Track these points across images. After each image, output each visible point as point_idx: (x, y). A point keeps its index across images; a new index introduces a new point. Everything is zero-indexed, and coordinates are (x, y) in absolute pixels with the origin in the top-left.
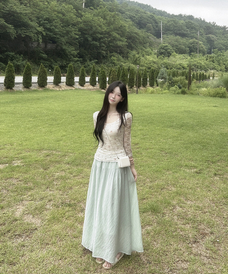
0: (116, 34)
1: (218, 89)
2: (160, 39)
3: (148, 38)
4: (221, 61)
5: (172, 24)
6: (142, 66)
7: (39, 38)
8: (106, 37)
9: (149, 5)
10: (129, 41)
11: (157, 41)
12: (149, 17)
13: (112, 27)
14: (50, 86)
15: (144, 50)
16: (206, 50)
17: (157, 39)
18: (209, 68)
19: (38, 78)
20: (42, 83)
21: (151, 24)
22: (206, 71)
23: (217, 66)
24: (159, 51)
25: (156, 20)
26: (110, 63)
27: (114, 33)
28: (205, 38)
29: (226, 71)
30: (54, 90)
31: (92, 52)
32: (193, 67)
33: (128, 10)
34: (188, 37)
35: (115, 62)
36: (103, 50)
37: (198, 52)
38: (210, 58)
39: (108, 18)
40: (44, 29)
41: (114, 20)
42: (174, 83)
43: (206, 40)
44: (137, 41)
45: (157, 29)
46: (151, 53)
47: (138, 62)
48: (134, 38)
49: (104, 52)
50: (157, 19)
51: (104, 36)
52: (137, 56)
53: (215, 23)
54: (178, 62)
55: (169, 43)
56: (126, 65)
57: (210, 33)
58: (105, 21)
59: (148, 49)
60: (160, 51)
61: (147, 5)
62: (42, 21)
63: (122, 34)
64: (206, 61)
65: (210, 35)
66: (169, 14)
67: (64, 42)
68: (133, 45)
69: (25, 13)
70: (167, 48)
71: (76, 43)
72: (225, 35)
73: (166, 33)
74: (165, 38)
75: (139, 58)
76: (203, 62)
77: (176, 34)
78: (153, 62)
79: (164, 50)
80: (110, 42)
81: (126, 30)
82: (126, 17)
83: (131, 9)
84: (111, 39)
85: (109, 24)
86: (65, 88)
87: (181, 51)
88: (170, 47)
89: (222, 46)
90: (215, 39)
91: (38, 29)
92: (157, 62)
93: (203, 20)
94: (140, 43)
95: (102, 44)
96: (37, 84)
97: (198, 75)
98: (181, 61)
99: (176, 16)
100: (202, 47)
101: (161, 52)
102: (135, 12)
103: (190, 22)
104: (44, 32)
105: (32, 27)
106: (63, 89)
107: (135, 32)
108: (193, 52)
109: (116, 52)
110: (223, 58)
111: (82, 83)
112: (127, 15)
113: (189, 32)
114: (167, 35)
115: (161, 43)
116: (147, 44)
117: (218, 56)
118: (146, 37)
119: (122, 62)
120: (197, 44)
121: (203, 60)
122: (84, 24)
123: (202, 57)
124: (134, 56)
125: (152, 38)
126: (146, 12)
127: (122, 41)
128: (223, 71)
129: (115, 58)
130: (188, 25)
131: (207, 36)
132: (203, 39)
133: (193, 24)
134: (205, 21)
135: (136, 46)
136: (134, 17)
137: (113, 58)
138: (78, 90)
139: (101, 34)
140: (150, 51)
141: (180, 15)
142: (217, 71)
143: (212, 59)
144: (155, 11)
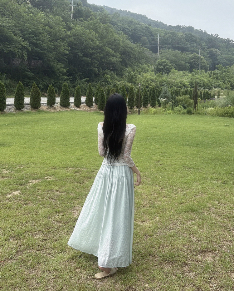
0: (109, 49)
1: (226, 108)
2: (157, 53)
3: (144, 53)
4: (226, 78)
5: (170, 36)
7: (24, 55)
8: (98, 53)
9: (143, 15)
10: (124, 56)
11: (154, 56)
12: (144, 29)
13: (105, 41)
14: (43, 107)
15: (140, 67)
16: (208, 65)
17: (153, 54)
18: (213, 86)
19: (31, 99)
20: (35, 105)
21: (146, 37)
22: (210, 89)
23: (222, 84)
24: (156, 67)
25: (151, 32)
26: (103, 82)
27: (106, 48)
28: (207, 52)
29: (232, 89)
30: (48, 112)
31: (83, 69)
33: (120, 20)
34: (187, 51)
35: (109, 80)
36: (94, 67)
37: (200, 68)
38: (214, 74)
39: (100, 31)
40: (29, 44)
41: (107, 33)
42: (178, 102)
43: (208, 54)
44: (132, 56)
45: (153, 42)
46: (147, 70)
47: (134, 80)
48: (129, 53)
49: (96, 70)
50: (153, 32)
51: (96, 51)
52: (133, 73)
53: (218, 36)
54: (178, 80)
55: (167, 58)
56: (122, 83)
57: (213, 47)
58: (97, 35)
59: (145, 66)
60: (158, 67)
61: (141, 15)
62: (27, 34)
63: (116, 49)
64: (209, 79)
65: (213, 49)
66: (166, 25)
67: (51, 58)
68: (127, 61)
69: (8, 26)
70: (165, 64)
71: (65, 59)
72: (229, 49)
73: (163, 47)
74: (163, 53)
75: (135, 75)
76: (206, 79)
77: (175, 48)
78: (151, 80)
79: (162, 66)
80: (102, 58)
81: (119, 44)
82: (118, 29)
83: (123, 20)
84: (104, 55)
85: (101, 37)
86: (60, 110)
87: (180, 68)
88: (168, 63)
89: (226, 61)
90: (218, 53)
91: (23, 44)
92: (155, 80)
93: (204, 32)
94: (136, 59)
95: (94, 60)
96: (30, 105)
97: (202, 94)
98: (182, 79)
99: (174, 27)
100: (204, 63)
101: (159, 69)
102: (128, 23)
103: (190, 34)
104: (29, 47)
105: (16, 42)
106: (58, 111)
107: (130, 46)
108: (194, 68)
109: (109, 69)
110: (228, 75)
111: (78, 103)
112: (119, 27)
113: (189, 46)
114: (165, 50)
115: (158, 59)
116: (143, 60)
117: (223, 73)
118: (141, 52)
119: (116, 80)
120: (199, 59)
121: (206, 77)
122: (73, 38)
123: (205, 74)
124: (129, 73)
125: (148, 53)
126: (140, 23)
127: (116, 57)
128: (228, 89)
129: (108, 76)
130: (188, 38)
131: (209, 50)
132: (205, 53)
133: (194, 37)
134: (206, 33)
135: (131, 62)
136: (127, 29)
137: (106, 76)
138: (74, 111)
139: (92, 49)
140: (147, 68)
141: (179, 27)
142: (222, 89)
143: (215, 76)
144: (151, 22)
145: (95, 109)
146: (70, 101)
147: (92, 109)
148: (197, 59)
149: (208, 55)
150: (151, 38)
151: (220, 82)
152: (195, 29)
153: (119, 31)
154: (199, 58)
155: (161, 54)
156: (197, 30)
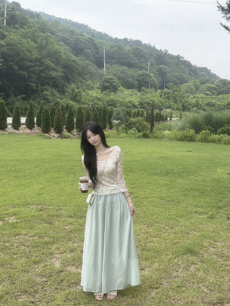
0: (49, 61)
1: (185, 132)
2: (103, 69)
3: (88, 67)
4: (178, 98)
5: (116, 50)
6: (83, 103)
8: (37, 66)
9: (86, 25)
10: (66, 71)
11: (99, 72)
12: (87, 41)
13: (44, 52)
15: (84, 83)
16: (158, 84)
17: (98, 69)
18: (164, 106)
21: (89, 50)
23: (173, 105)
24: (102, 84)
25: (96, 45)
26: (41, 99)
27: (46, 60)
28: (156, 69)
29: (183, 110)
31: (18, 84)
32: (145, 105)
33: (60, 30)
34: (136, 68)
35: (49, 97)
36: (32, 82)
37: (149, 87)
38: (165, 93)
39: (39, 41)
41: (47, 43)
42: (131, 125)
43: (157, 71)
44: (75, 71)
45: (97, 56)
46: (93, 87)
47: (78, 98)
48: (71, 67)
49: (34, 85)
51: (35, 64)
52: (77, 90)
53: (167, 51)
54: (127, 100)
55: (113, 74)
56: (64, 101)
57: (162, 63)
58: (36, 45)
60: (104, 84)
61: (83, 25)
63: (57, 62)
64: (160, 99)
65: (162, 66)
66: (111, 38)
68: (70, 77)
70: (112, 81)
72: (179, 66)
73: (109, 62)
74: (109, 69)
75: (79, 93)
76: (157, 98)
77: (122, 64)
78: (97, 98)
79: (109, 83)
80: (41, 71)
81: (61, 57)
82: (58, 39)
83: (64, 29)
84: (43, 69)
85: (40, 48)
87: (128, 86)
88: (115, 80)
89: (176, 80)
90: (168, 70)
92: (102, 99)
93: (152, 46)
94: (79, 74)
95: (31, 74)
97: (155, 115)
98: (131, 98)
99: (120, 40)
100: (153, 81)
101: (105, 86)
102: (69, 33)
103: (139, 49)
107: (72, 59)
108: (143, 86)
109: (49, 85)
110: (179, 95)
111: (16, 125)
112: (59, 37)
113: (137, 62)
114: (111, 65)
115: (104, 74)
116: (87, 75)
117: (174, 92)
118: (86, 66)
119: (57, 97)
120: (147, 77)
121: (157, 96)
122: (8, 49)
123: (155, 93)
124: (73, 90)
125: (93, 68)
126: (83, 34)
127: (57, 71)
128: (180, 110)
129: (48, 93)
130: (136, 53)
131: (158, 67)
132: (154, 70)
133: (142, 51)
134: (155, 48)
135: (74, 77)
136: (68, 40)
137: (45, 92)
138: (12, 134)
139: (30, 61)
140: (92, 85)
141: (126, 40)
142: (173, 110)
143: (166, 96)
144: (94, 33)
145: (37, 131)
146: (7, 123)
147: (33, 131)
148: (146, 76)
149: (157, 73)
150: (96, 51)
151: (171, 102)
152: (143, 43)
153: (58, 41)
154: (148, 75)
155: (107, 69)
156: (145, 44)
